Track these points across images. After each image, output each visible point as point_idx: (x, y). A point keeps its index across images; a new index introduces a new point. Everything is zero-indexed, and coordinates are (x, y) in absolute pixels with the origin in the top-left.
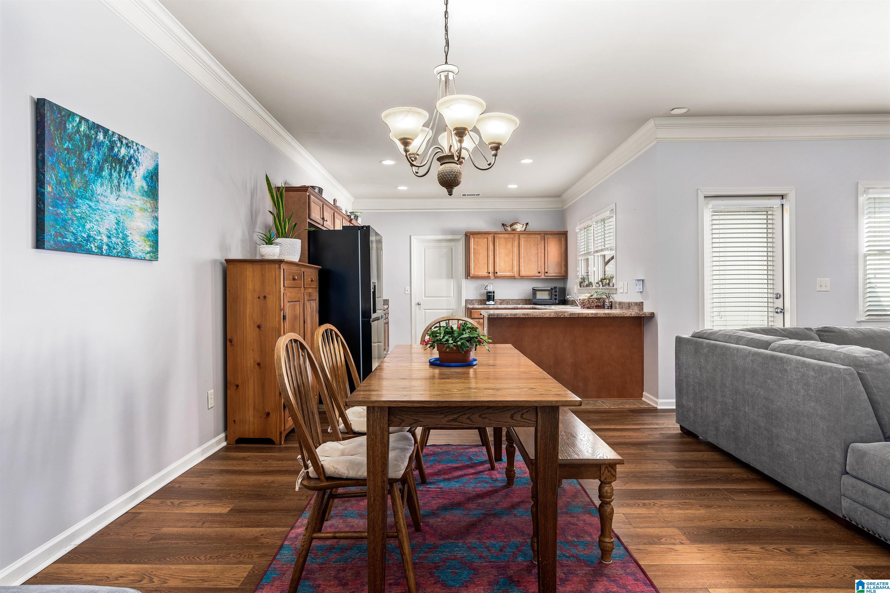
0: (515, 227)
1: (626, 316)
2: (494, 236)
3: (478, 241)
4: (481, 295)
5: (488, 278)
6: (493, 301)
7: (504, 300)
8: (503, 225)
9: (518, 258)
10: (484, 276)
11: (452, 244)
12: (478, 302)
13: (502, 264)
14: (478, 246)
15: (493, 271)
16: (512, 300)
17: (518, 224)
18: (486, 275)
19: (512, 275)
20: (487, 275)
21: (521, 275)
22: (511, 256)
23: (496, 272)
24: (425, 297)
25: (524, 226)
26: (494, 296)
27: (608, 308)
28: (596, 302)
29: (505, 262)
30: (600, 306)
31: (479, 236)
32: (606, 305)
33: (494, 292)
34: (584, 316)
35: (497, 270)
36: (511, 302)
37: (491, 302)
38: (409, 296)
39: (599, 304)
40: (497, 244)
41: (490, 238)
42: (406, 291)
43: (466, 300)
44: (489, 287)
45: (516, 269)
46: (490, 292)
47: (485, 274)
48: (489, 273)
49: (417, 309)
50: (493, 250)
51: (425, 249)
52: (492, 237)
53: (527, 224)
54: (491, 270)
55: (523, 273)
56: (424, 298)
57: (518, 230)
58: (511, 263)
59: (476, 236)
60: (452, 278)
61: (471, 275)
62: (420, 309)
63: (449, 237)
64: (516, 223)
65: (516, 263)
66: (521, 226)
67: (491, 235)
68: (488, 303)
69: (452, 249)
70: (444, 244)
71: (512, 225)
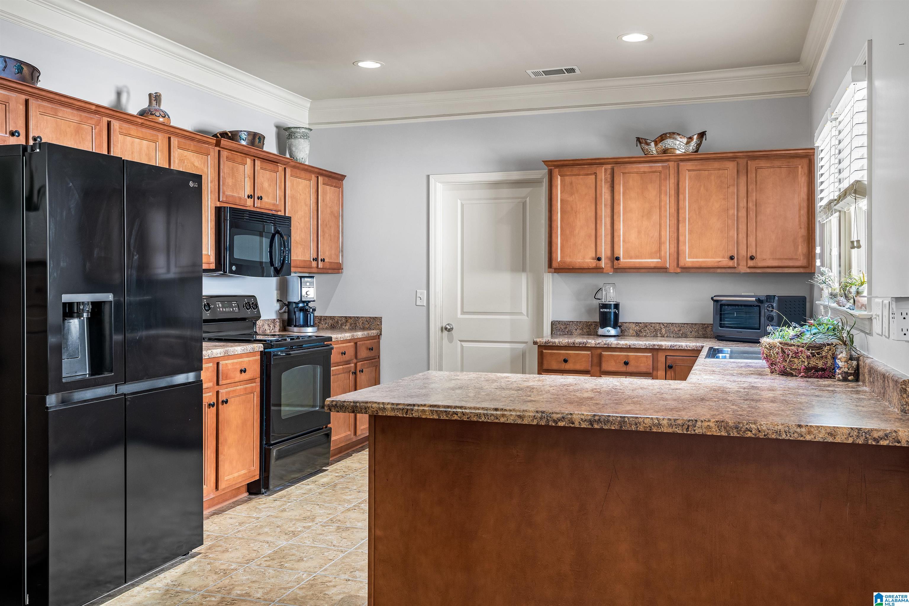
0: (669, 143)
1: (808, 438)
2: (613, 169)
3: (571, 183)
4: (589, 311)
5: (597, 270)
6: (615, 325)
7: (646, 325)
8: (638, 139)
9: (674, 221)
10: (585, 266)
11: (524, 191)
12: (582, 329)
13: (633, 236)
14: (572, 194)
15: (609, 253)
16: (667, 325)
17: (678, 137)
18: (593, 263)
19: (659, 265)
20: (594, 265)
21: (682, 264)
22: (655, 217)
23: (615, 256)
24: (463, 313)
25: (693, 144)
26: (616, 316)
27: (845, 379)
28: (808, 357)
29: (639, 232)
30: (823, 370)
31: (576, 170)
32: (839, 368)
33: (617, 306)
34: (641, 428)
35: (620, 252)
36: (663, 331)
37: (609, 328)
38: (425, 309)
39: (820, 365)
40: (620, 188)
41: (603, 173)
42: (418, 299)
43: (553, 324)
44: (604, 293)
45: (667, 249)
46: (605, 306)
47: (589, 261)
48: (599, 259)
49: (445, 341)
50: (609, 202)
51: (462, 205)
52: (609, 172)
53: (702, 135)
54: (604, 251)
55: (688, 260)
56: (459, 316)
57: (678, 152)
58: (657, 234)
59: (567, 171)
60: (524, 270)
61: (555, 265)
62: (451, 340)
63: (515, 175)
64: (672, 135)
65: (667, 234)
66: (685, 140)
67: (605, 167)
68: (601, 331)
69: (524, 204)
70: (506, 192)
71: (663, 137)
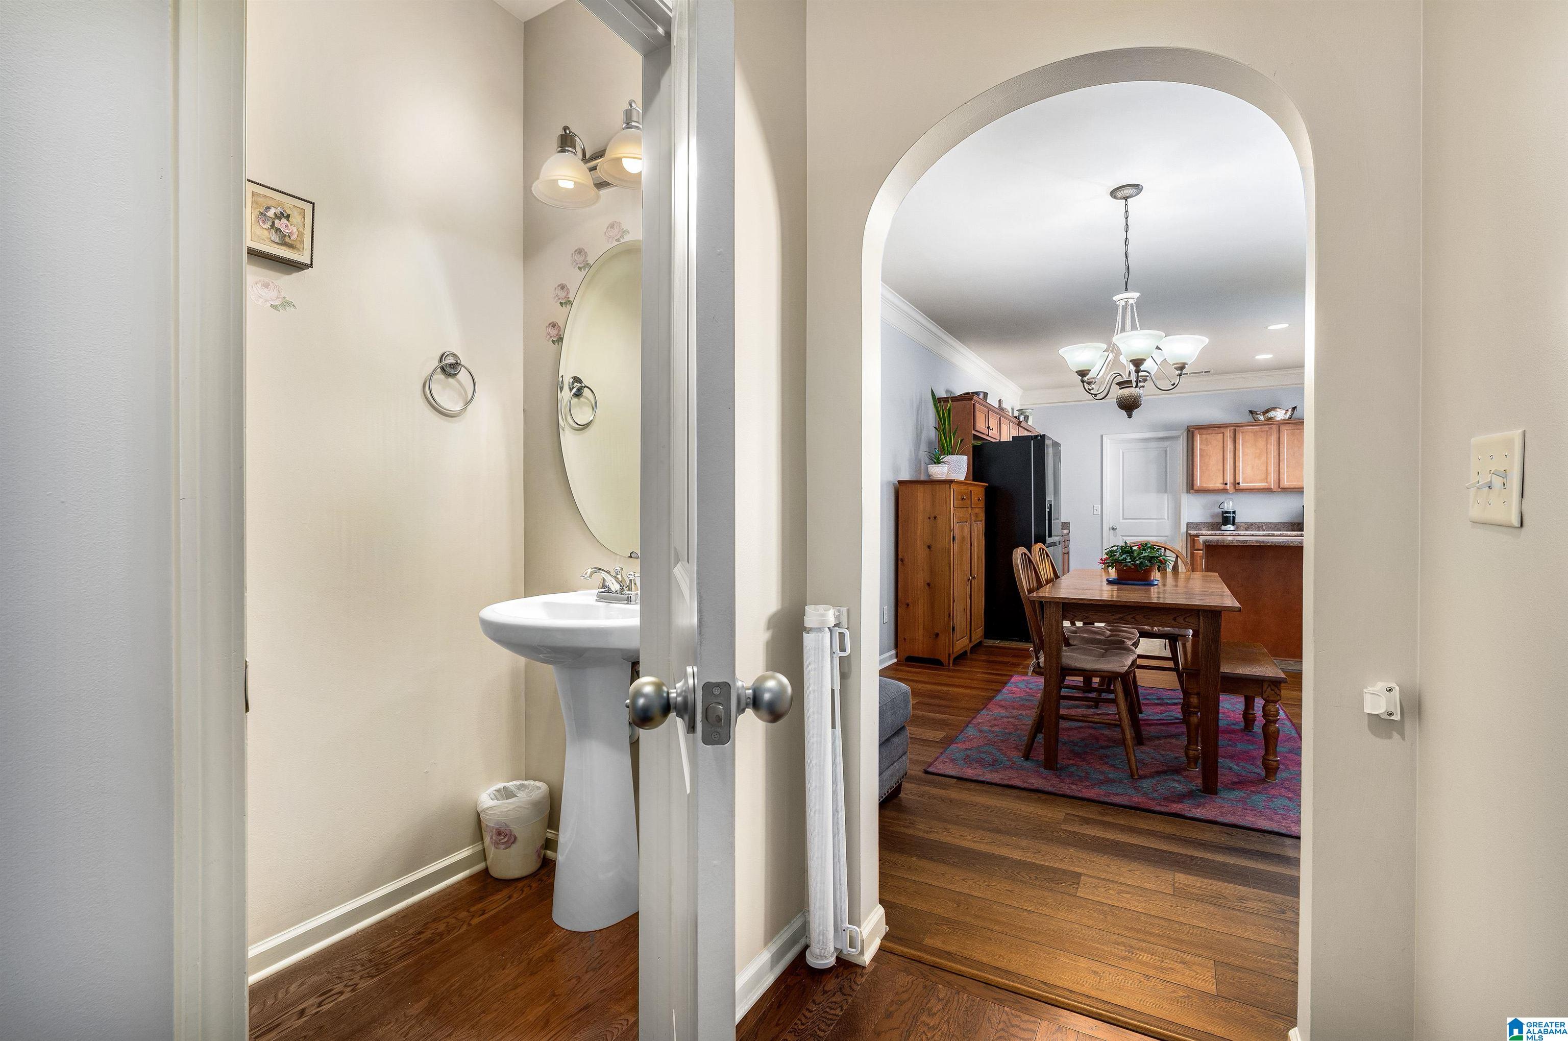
0: (1272, 414)
2: (1235, 431)
3: (1207, 439)
4: (1213, 516)
5: (1224, 491)
6: (1233, 524)
7: (1252, 524)
8: (1251, 412)
9: (1276, 461)
10: (1216, 488)
11: (1166, 443)
12: (1208, 527)
13: (1249, 470)
14: (1207, 445)
15: (1232, 481)
16: (1266, 524)
17: (1278, 410)
18: (1221, 486)
19: (1267, 487)
20: (1222, 488)
21: (1282, 486)
22: (1264, 458)
23: (1237, 482)
24: (1124, 518)
25: (1289, 413)
26: (1234, 518)
29: (1253, 468)
31: (1210, 431)
33: (1234, 512)
35: (1240, 479)
36: (1264, 527)
37: (1229, 526)
38: (1099, 517)
40: (1240, 442)
41: (1228, 433)
42: (1095, 510)
43: (1188, 524)
44: (1226, 504)
45: (1272, 477)
46: (1227, 512)
47: (1219, 485)
48: (1226, 484)
49: (1112, 536)
50: (1232, 450)
51: (1123, 453)
52: (1232, 431)
53: (1294, 409)
54: (1229, 479)
55: (1285, 483)
56: (1121, 521)
57: (1278, 419)
58: (1264, 469)
59: (1204, 432)
60: (1166, 492)
61: (1195, 488)
62: (1115, 536)
63: (1162, 434)
64: (1274, 409)
65: (1272, 469)
66: (1284, 412)
67: (1229, 429)
68: (1223, 528)
69: (1166, 451)
70: (1154, 444)
71: (1267, 411)
